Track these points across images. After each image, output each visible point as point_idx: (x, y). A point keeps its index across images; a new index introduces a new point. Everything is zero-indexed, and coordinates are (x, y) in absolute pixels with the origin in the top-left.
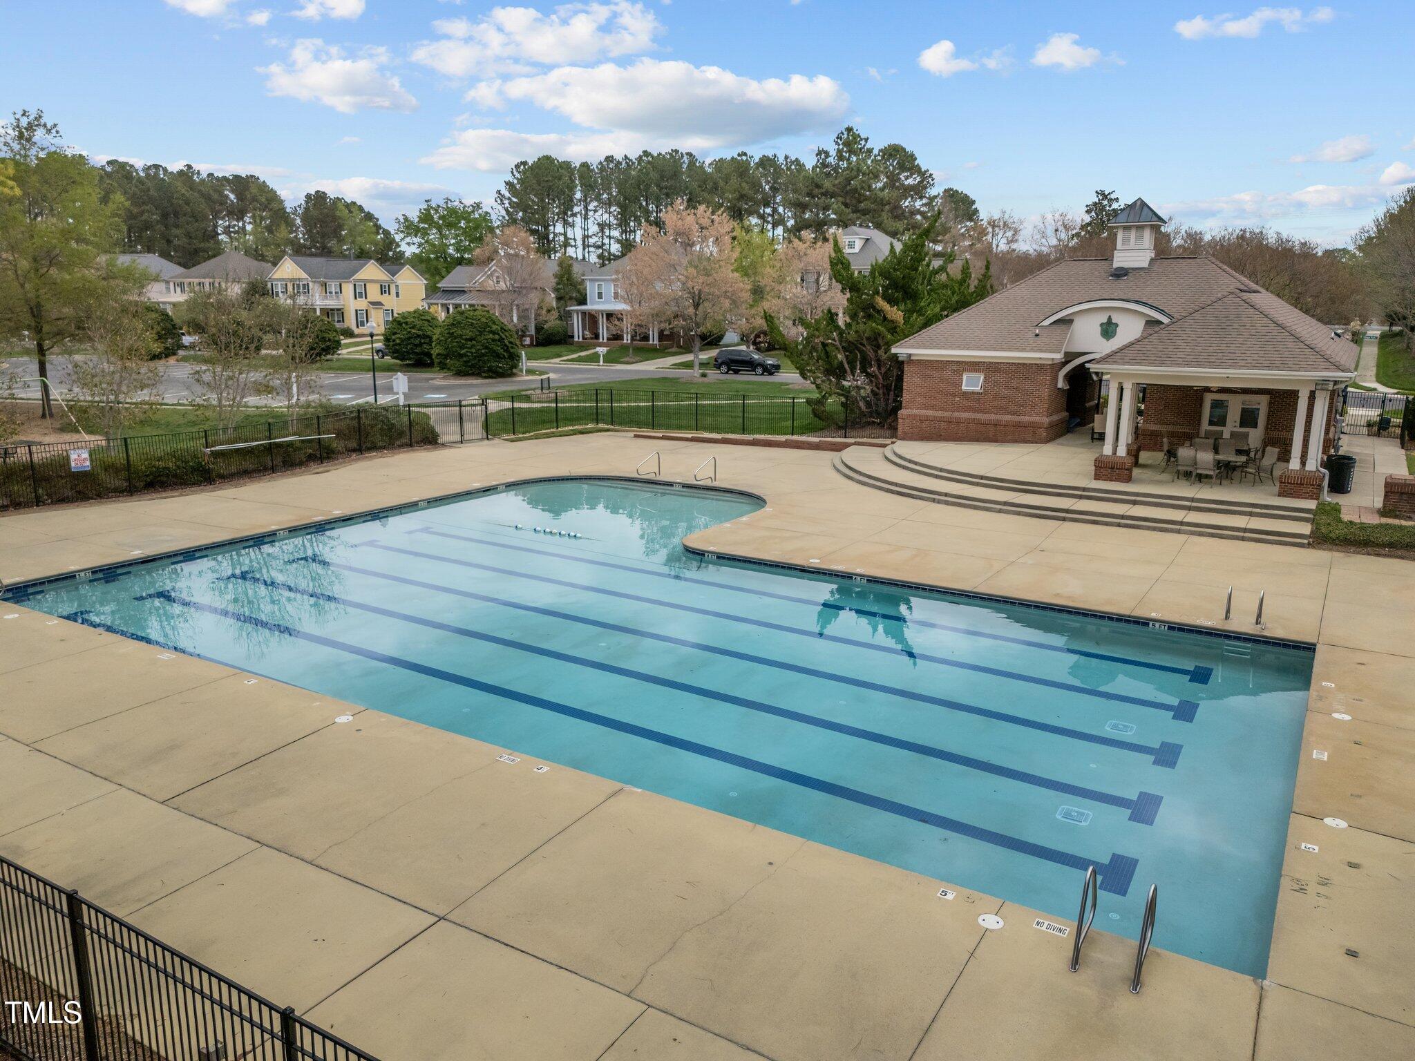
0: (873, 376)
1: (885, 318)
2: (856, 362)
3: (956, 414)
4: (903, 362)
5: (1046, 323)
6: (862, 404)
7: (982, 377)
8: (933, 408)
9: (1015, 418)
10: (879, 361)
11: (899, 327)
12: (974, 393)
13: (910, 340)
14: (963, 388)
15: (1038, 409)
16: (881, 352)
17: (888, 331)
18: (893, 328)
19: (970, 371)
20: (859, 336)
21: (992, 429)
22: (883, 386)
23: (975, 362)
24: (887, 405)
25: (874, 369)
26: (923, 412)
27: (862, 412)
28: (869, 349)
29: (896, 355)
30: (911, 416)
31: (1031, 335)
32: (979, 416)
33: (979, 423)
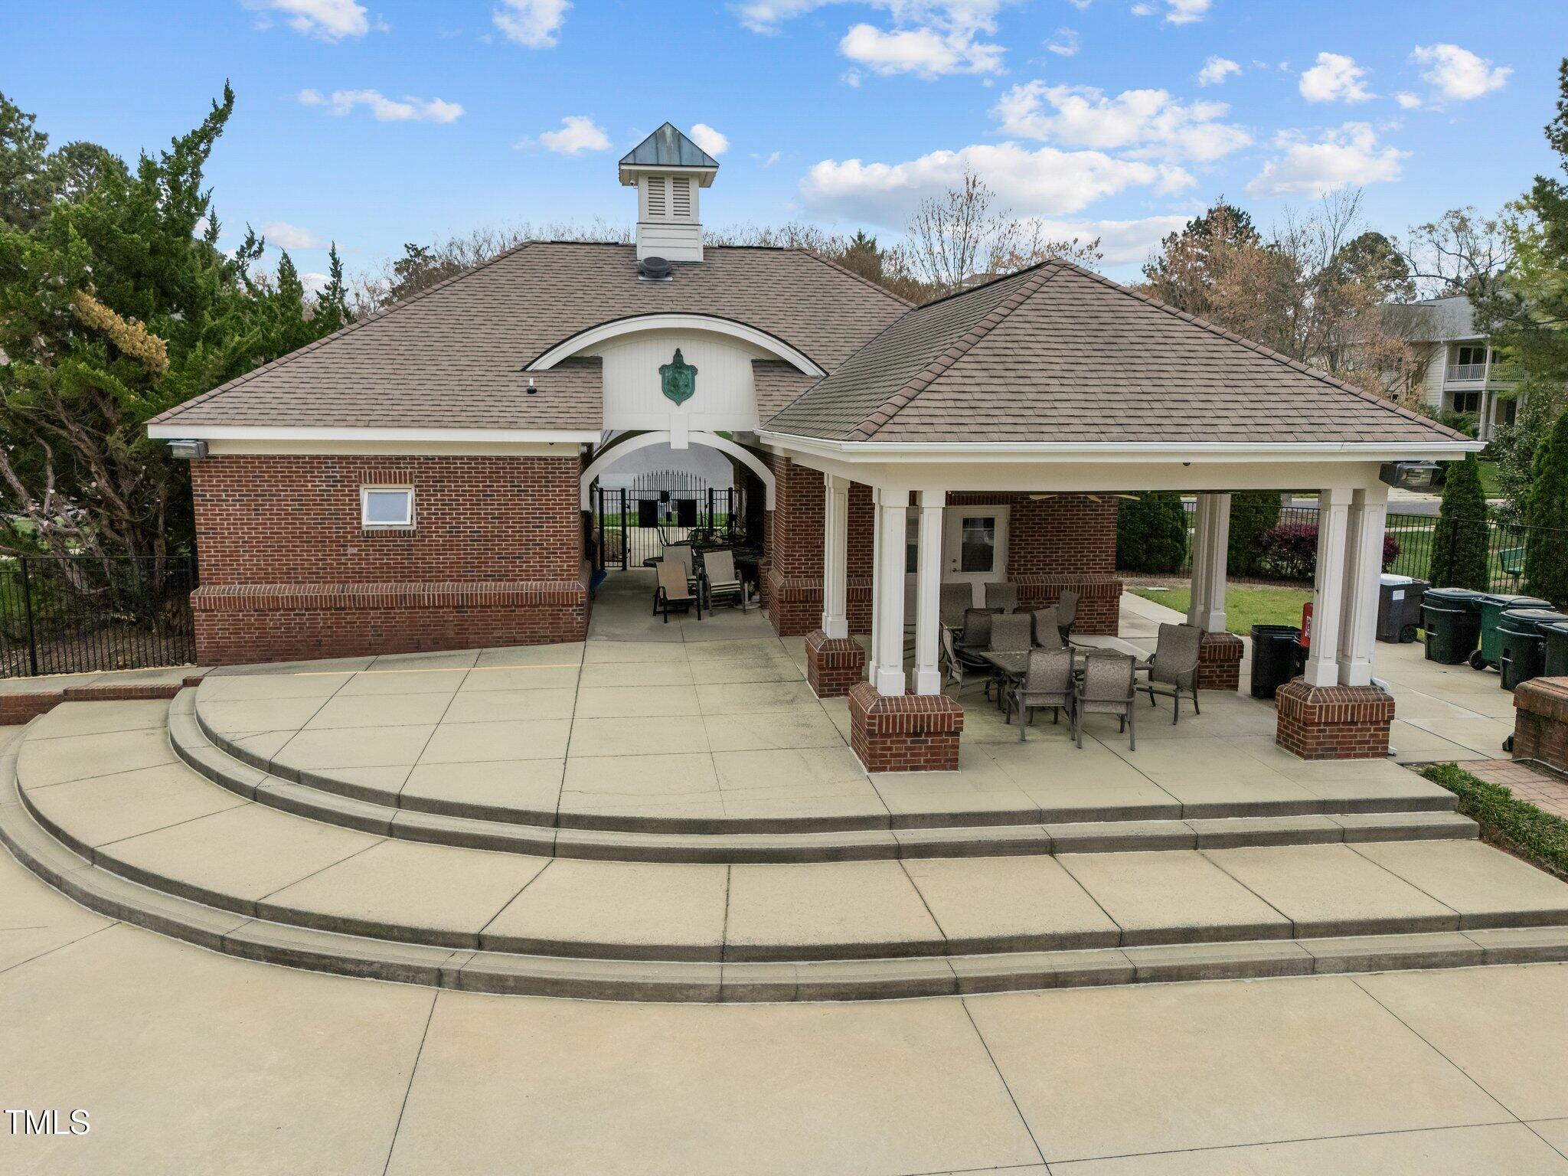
0: (99, 503)
1: (114, 351)
2: (42, 468)
3: (354, 589)
4: (185, 463)
5: (546, 363)
6: (75, 577)
7: (411, 494)
8: (289, 576)
9: (504, 587)
10: (109, 463)
11: (158, 375)
12: (393, 534)
13: (201, 405)
14: (365, 521)
15: (556, 563)
16: (114, 440)
17: (128, 383)
18: (143, 379)
19: (379, 479)
20: (44, 398)
21: (451, 616)
22: (133, 526)
23: (389, 458)
24: (151, 575)
25: (99, 484)
26: (263, 590)
27: (80, 600)
28: (77, 435)
29: (163, 445)
30: (230, 601)
31: (516, 391)
32: (414, 588)
33: (416, 604)
